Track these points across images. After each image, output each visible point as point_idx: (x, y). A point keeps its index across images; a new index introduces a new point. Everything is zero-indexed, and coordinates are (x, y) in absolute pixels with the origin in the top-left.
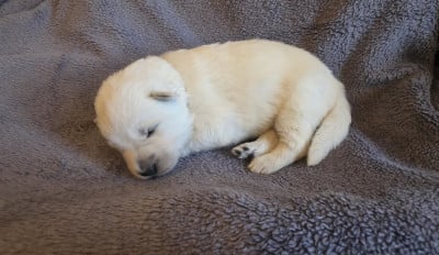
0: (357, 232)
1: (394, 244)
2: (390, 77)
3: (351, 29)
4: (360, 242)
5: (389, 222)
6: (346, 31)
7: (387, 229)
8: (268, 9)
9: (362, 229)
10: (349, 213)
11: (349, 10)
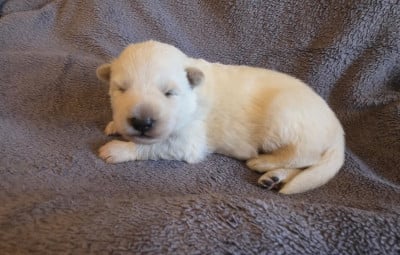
0: (362, 234)
1: (395, 246)
2: (376, 102)
3: (344, 56)
4: (365, 241)
5: (389, 227)
6: (340, 57)
7: (389, 233)
8: (267, 30)
9: (366, 232)
10: (353, 219)
11: (344, 39)
